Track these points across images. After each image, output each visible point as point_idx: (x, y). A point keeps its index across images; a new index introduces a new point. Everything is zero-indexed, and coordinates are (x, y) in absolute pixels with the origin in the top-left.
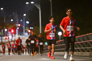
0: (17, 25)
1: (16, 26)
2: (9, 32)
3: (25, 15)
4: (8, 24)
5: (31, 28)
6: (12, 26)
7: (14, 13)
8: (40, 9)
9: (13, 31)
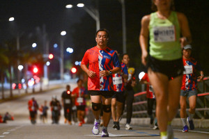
0: (45, 56)
1: (42, 59)
2: (28, 73)
3: (63, 33)
4: (24, 55)
5: (77, 63)
6: (34, 59)
7: (38, 29)
8: (97, 19)
9: (36, 70)
